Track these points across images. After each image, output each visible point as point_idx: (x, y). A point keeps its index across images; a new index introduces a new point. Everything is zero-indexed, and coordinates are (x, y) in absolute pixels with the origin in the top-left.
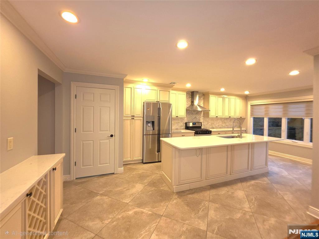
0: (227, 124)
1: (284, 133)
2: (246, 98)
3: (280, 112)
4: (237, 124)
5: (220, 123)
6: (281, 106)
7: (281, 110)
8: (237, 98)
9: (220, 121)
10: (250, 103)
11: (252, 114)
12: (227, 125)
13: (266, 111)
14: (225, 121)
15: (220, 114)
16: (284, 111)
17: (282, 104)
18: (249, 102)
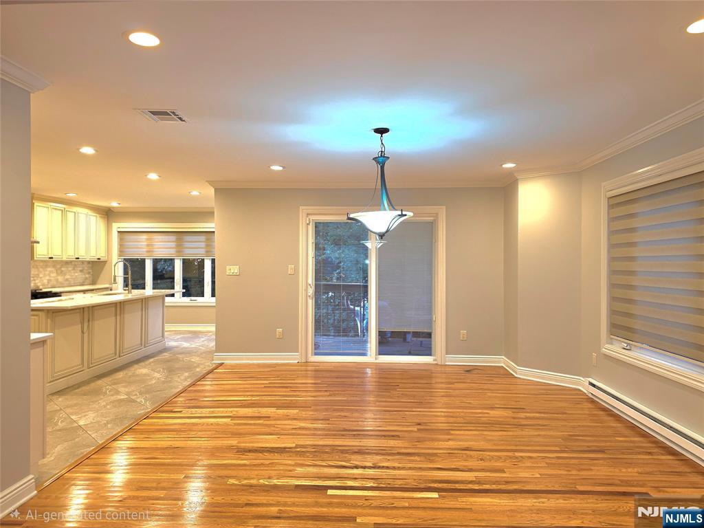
0: (68, 277)
1: (179, 286)
2: (108, 215)
3: (171, 248)
4: (87, 276)
5: (52, 275)
6: (173, 238)
7: (173, 245)
8: (90, 212)
9: (53, 269)
10: (117, 226)
11: (121, 252)
12: (67, 280)
13: (148, 245)
14: (63, 269)
15: (56, 252)
16: (177, 246)
17: (175, 234)
18: (114, 224)
